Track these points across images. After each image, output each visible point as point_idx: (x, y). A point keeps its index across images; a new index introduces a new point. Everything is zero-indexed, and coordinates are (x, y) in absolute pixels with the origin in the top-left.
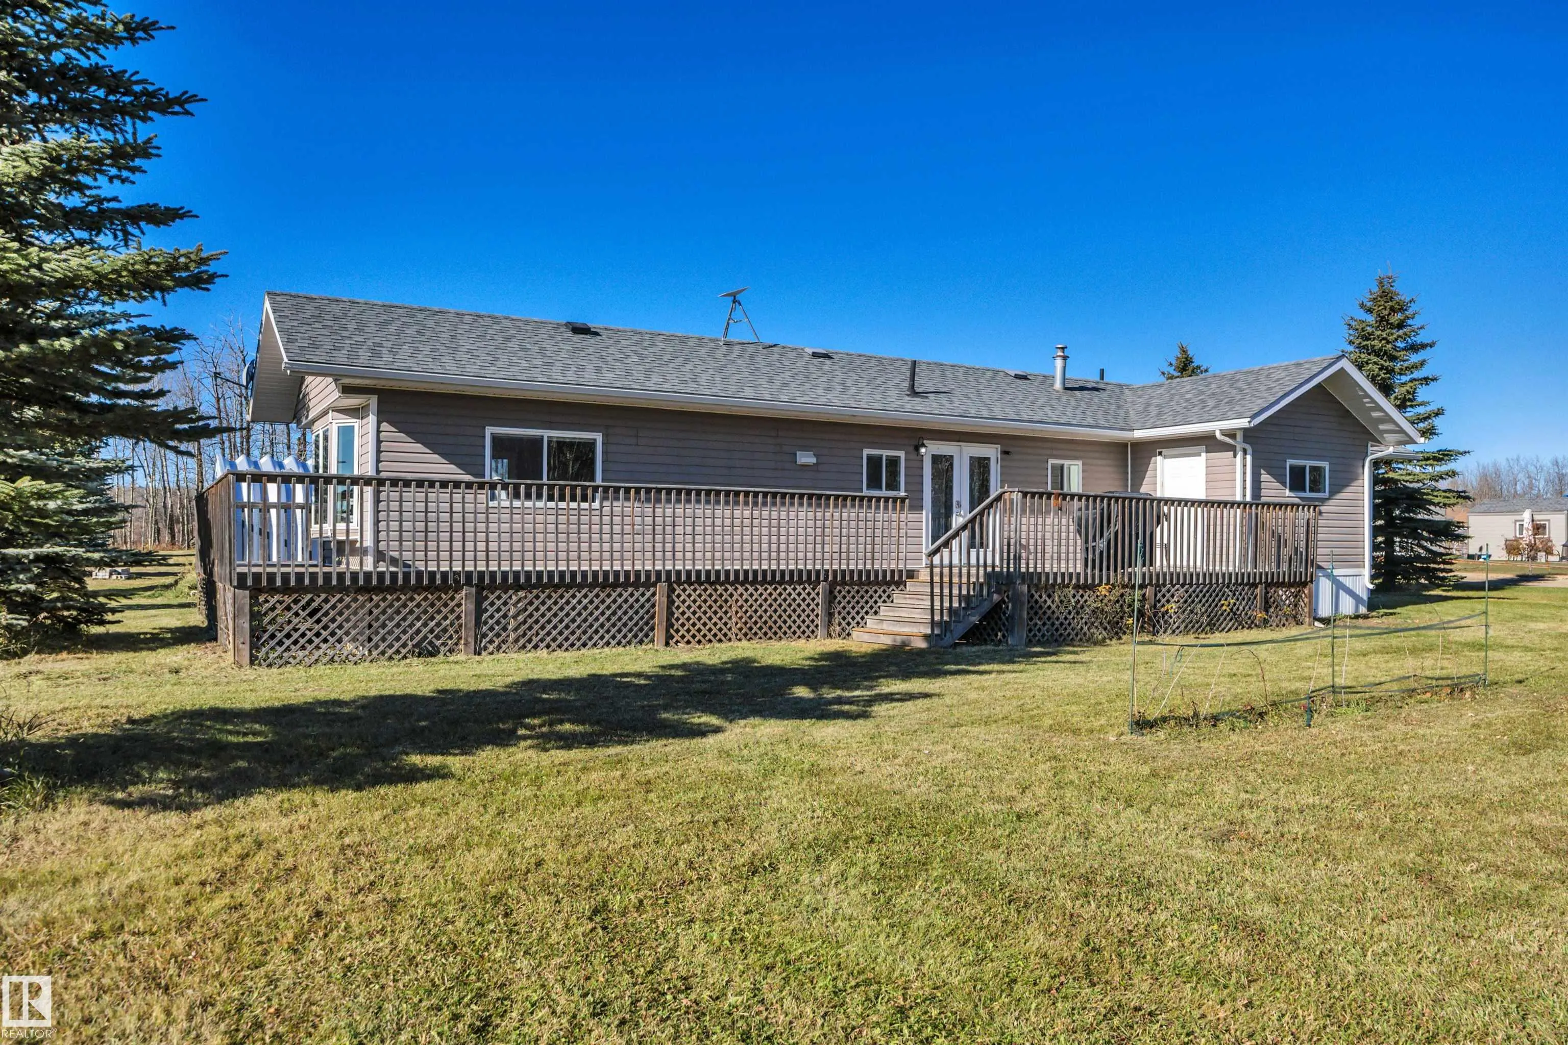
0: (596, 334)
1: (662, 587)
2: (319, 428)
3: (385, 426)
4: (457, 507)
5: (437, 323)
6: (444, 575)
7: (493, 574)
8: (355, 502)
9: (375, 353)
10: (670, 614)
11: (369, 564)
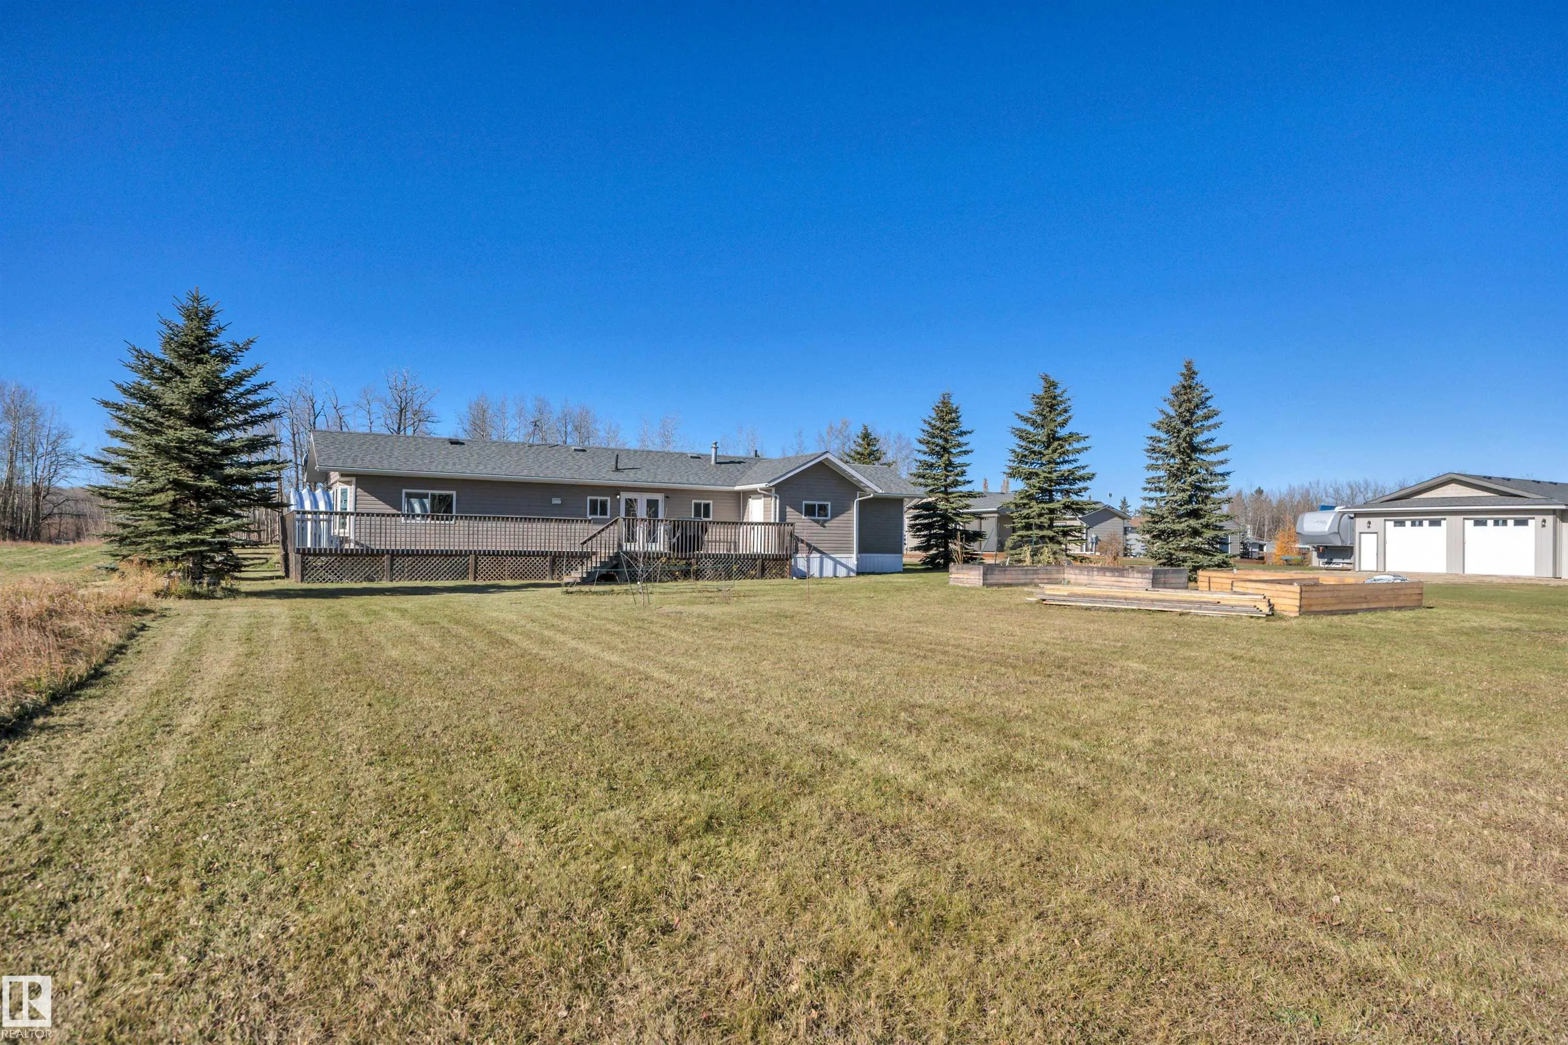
0: (463, 444)
1: (472, 557)
2: (334, 488)
3: (359, 490)
4: (383, 523)
5: (386, 443)
6: (378, 551)
7: (398, 551)
8: (347, 520)
9: (354, 461)
10: (476, 568)
11: (352, 546)
